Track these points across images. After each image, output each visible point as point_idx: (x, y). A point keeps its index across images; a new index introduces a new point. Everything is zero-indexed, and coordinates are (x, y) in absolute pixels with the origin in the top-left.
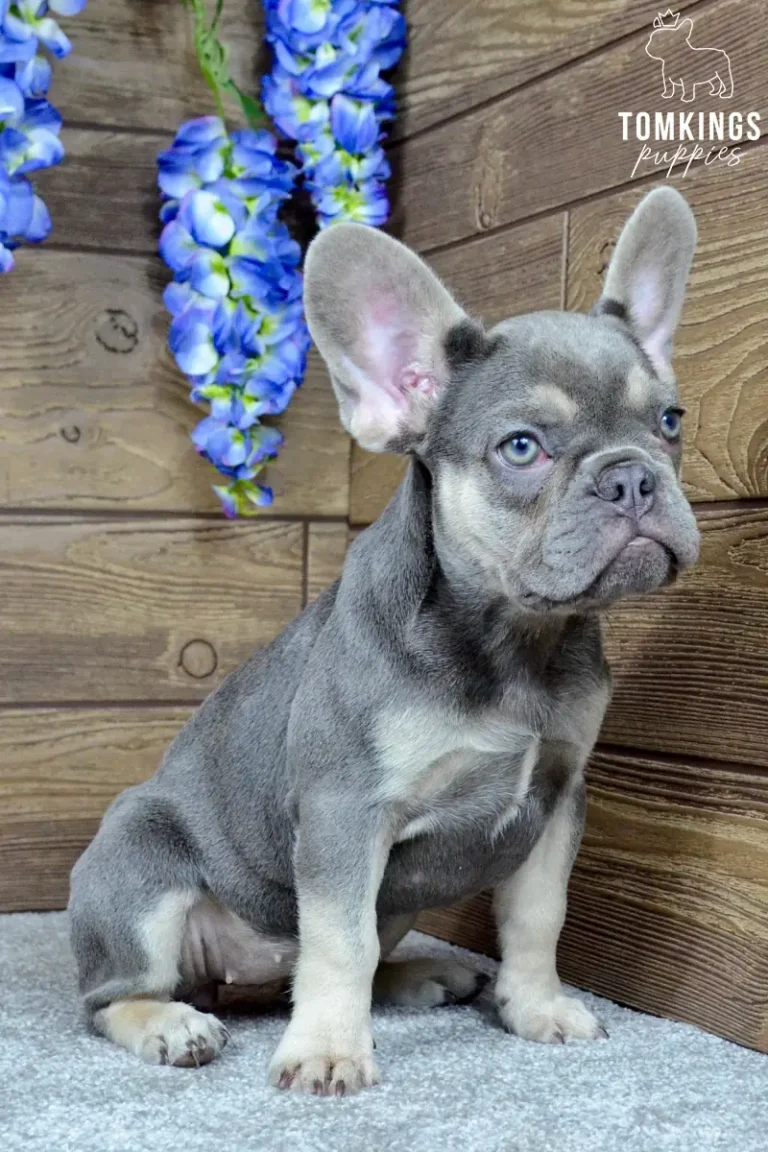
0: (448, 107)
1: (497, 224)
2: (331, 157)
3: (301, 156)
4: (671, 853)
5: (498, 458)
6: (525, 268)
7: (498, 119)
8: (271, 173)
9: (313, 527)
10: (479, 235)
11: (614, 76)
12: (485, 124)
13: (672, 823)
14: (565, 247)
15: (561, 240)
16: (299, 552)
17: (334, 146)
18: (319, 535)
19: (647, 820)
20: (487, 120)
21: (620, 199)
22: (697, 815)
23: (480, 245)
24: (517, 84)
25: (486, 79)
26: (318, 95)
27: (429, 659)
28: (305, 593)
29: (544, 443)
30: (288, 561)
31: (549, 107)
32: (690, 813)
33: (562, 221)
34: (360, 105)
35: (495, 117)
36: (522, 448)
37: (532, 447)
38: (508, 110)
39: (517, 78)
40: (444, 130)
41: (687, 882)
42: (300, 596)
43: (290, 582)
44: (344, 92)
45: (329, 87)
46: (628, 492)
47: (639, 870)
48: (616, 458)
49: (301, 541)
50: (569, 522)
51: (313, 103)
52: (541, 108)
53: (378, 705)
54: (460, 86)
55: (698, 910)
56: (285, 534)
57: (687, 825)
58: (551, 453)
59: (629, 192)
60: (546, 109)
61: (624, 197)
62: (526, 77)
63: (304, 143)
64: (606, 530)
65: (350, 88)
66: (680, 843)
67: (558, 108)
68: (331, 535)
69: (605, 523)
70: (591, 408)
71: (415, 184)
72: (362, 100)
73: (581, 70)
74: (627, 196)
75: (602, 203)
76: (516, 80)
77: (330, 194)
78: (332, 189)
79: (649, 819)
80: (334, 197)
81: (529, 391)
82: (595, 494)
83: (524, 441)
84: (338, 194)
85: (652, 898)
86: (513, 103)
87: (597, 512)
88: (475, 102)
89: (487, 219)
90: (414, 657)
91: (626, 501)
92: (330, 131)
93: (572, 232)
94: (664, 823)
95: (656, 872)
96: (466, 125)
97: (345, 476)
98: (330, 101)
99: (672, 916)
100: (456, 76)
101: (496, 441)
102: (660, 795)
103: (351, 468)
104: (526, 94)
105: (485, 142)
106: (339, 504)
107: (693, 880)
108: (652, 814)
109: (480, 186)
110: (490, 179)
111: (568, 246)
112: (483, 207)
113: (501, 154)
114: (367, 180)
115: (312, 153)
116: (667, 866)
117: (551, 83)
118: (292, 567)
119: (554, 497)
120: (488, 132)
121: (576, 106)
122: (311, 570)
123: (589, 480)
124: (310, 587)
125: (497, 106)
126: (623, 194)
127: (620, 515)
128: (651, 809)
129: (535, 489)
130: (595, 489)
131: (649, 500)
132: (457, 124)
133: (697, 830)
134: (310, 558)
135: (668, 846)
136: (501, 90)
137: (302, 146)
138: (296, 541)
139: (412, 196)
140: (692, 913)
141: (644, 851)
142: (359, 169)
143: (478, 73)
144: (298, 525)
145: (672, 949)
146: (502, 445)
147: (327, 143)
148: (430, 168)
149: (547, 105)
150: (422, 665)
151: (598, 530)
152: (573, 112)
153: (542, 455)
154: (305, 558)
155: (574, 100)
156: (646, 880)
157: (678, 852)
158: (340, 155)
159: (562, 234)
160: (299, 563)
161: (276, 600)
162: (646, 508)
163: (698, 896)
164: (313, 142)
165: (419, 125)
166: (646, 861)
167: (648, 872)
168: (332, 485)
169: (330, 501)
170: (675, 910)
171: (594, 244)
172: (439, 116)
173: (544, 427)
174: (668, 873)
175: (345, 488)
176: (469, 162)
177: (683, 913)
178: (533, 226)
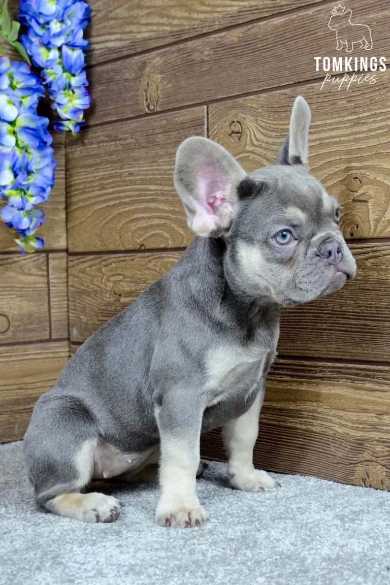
0: (122, 51)
1: (159, 110)
2: (62, 76)
3: (44, 76)
4: (294, 401)
5: (273, 242)
6: (180, 131)
7: (156, 59)
8: (35, 85)
9: (51, 255)
10: (147, 115)
11: (232, 43)
12: (147, 61)
13: (295, 387)
14: (206, 122)
15: (204, 118)
16: (45, 268)
17: (62, 71)
18: (54, 259)
19: (278, 387)
20: (148, 59)
21: (241, 101)
22: (308, 383)
23: (148, 119)
24: (168, 43)
25: (146, 40)
26: (54, 45)
27: (229, 324)
28: (49, 287)
29: (294, 234)
30: (40, 273)
31: (190, 55)
32: (305, 382)
33: (204, 109)
34: (73, 50)
35: (154, 58)
36: (284, 236)
37: (289, 236)
38: (163, 55)
39: (167, 40)
40: (119, 63)
41: (306, 413)
42: (47, 289)
43: (41, 283)
44: (67, 44)
45: (59, 42)
46: (333, 254)
47: (275, 409)
48: (325, 238)
49: (45, 263)
50: (309, 269)
51: (49, 49)
52: (185, 55)
53: (206, 348)
54: (129, 42)
55: (314, 426)
56: (38, 260)
57: (304, 388)
58: (297, 238)
59: (246, 98)
60: (187, 56)
61: (243, 101)
62: (172, 40)
63: (47, 69)
64: (326, 272)
65: (69, 42)
66: (301, 396)
67: (196, 56)
68: (60, 258)
69: (325, 269)
70: (311, 215)
71: (101, 88)
72: (75, 48)
73: (211, 38)
74: (245, 100)
75: (229, 103)
76: (167, 41)
77: (62, 94)
78: (62, 92)
79: (281, 386)
80: (63, 96)
81: (285, 210)
82: (318, 256)
83: (285, 233)
84: (65, 94)
85: (284, 422)
86: (165, 52)
87: (321, 264)
88: (139, 50)
89: (152, 107)
90: (222, 324)
91: (332, 258)
92: (60, 63)
93: (210, 115)
94: (289, 387)
95: (287, 410)
96: (134, 61)
97: (64, 230)
98: (60, 49)
99: (297, 429)
100: (124, 37)
101: (272, 234)
102: (286, 375)
103: (67, 226)
104: (174, 48)
105: (148, 70)
106: (62, 244)
107: (309, 412)
108: (281, 384)
109: (146, 91)
110: (153, 87)
111: (208, 123)
112: (149, 101)
113: (159, 76)
114: (79, 87)
115: (51, 74)
116: (292, 406)
117: (190, 44)
118: (42, 276)
119: (301, 258)
120: (149, 65)
121: (207, 56)
122: (51, 277)
123: (315, 249)
124: (51, 285)
125: (154, 53)
126: (243, 98)
127: (330, 264)
128: (280, 382)
129: (290, 254)
130: (319, 253)
131: (340, 255)
132: (127, 60)
133: (310, 389)
134: (50, 270)
135: (292, 398)
136: (156, 45)
137: (45, 71)
138: (43, 263)
139: (99, 94)
140: (310, 427)
141: (279, 401)
142: (74, 81)
143: (139, 36)
144: (44, 255)
145: (299, 444)
146: (275, 237)
147: (59, 69)
148: (110, 81)
149: (189, 54)
150: (225, 327)
151: (323, 273)
152: (206, 59)
153: (293, 239)
154: (48, 271)
155: (206, 53)
156: (280, 413)
157: (299, 400)
158: (65, 75)
159: (203, 116)
160: (45, 273)
161: (36, 292)
162: (340, 259)
163: (312, 419)
164: (52, 68)
165: (101, 60)
166: (279, 405)
167: (281, 410)
168: (59, 234)
169: (58, 242)
170: (298, 426)
171: (225, 121)
172: (115, 56)
173: (294, 226)
174: (293, 410)
175: (64, 235)
176: (138, 79)
177: (303, 427)
178: (184, 111)
